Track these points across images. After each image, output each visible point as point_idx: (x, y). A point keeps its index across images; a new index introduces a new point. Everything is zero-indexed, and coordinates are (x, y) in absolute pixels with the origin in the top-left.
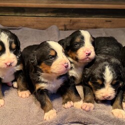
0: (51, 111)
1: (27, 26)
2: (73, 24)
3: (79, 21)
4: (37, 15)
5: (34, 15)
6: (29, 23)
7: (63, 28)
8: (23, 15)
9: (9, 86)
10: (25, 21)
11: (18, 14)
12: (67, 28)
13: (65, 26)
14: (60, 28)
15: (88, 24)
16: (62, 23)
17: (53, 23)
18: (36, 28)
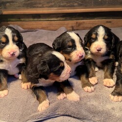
0: (44, 102)
1: (43, 28)
2: (79, 26)
3: (84, 22)
4: (50, 19)
5: (47, 19)
6: (44, 26)
7: (71, 29)
8: (39, 20)
9: (16, 78)
10: (41, 24)
11: (36, 20)
12: (74, 28)
13: (72, 27)
14: (69, 29)
15: (91, 25)
16: (70, 25)
17: (62, 25)
18: (50, 30)
